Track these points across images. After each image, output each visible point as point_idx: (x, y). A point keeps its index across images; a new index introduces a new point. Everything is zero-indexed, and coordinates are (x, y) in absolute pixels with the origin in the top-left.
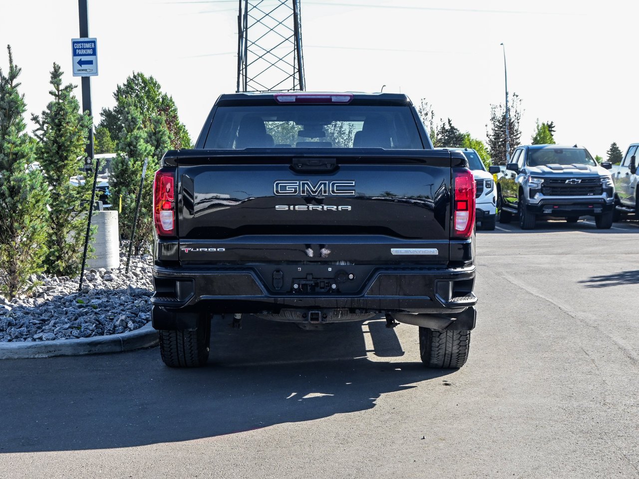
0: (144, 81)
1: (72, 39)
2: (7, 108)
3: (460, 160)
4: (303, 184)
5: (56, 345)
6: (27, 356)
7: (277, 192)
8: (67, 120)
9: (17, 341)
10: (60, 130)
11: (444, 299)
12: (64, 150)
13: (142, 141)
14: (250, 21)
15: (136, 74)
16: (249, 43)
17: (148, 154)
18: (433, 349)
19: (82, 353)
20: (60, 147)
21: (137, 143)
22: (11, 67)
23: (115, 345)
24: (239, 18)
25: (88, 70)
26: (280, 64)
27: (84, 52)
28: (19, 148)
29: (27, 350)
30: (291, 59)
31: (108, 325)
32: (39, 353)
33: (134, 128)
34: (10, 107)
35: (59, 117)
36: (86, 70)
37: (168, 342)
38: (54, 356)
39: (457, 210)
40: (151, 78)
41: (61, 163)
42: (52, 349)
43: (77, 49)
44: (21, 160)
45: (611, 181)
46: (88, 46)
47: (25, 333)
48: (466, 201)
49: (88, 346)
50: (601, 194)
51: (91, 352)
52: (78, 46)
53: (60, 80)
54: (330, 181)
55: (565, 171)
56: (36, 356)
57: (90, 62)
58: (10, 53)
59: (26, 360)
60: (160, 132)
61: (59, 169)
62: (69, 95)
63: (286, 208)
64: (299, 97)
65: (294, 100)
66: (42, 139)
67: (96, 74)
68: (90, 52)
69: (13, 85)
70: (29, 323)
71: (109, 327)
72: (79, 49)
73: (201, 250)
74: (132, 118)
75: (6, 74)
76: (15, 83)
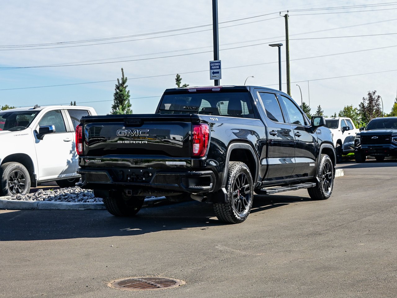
1: (210, 61)
4: (128, 131)
7: (118, 134)
19: (98, 209)
22: (123, 79)
25: (217, 77)
27: (215, 67)
29: (76, 206)
32: (80, 207)
34: (120, 97)
36: (216, 76)
38: (86, 210)
39: (194, 143)
42: (86, 206)
43: (212, 66)
46: (217, 64)
49: (101, 206)
51: (103, 209)
52: (213, 65)
56: (80, 209)
57: (218, 73)
63: (122, 142)
64: (198, 89)
65: (196, 91)
67: (221, 78)
68: (218, 67)
72: (213, 66)
73: (92, 161)
75: (121, 82)
76: (124, 86)
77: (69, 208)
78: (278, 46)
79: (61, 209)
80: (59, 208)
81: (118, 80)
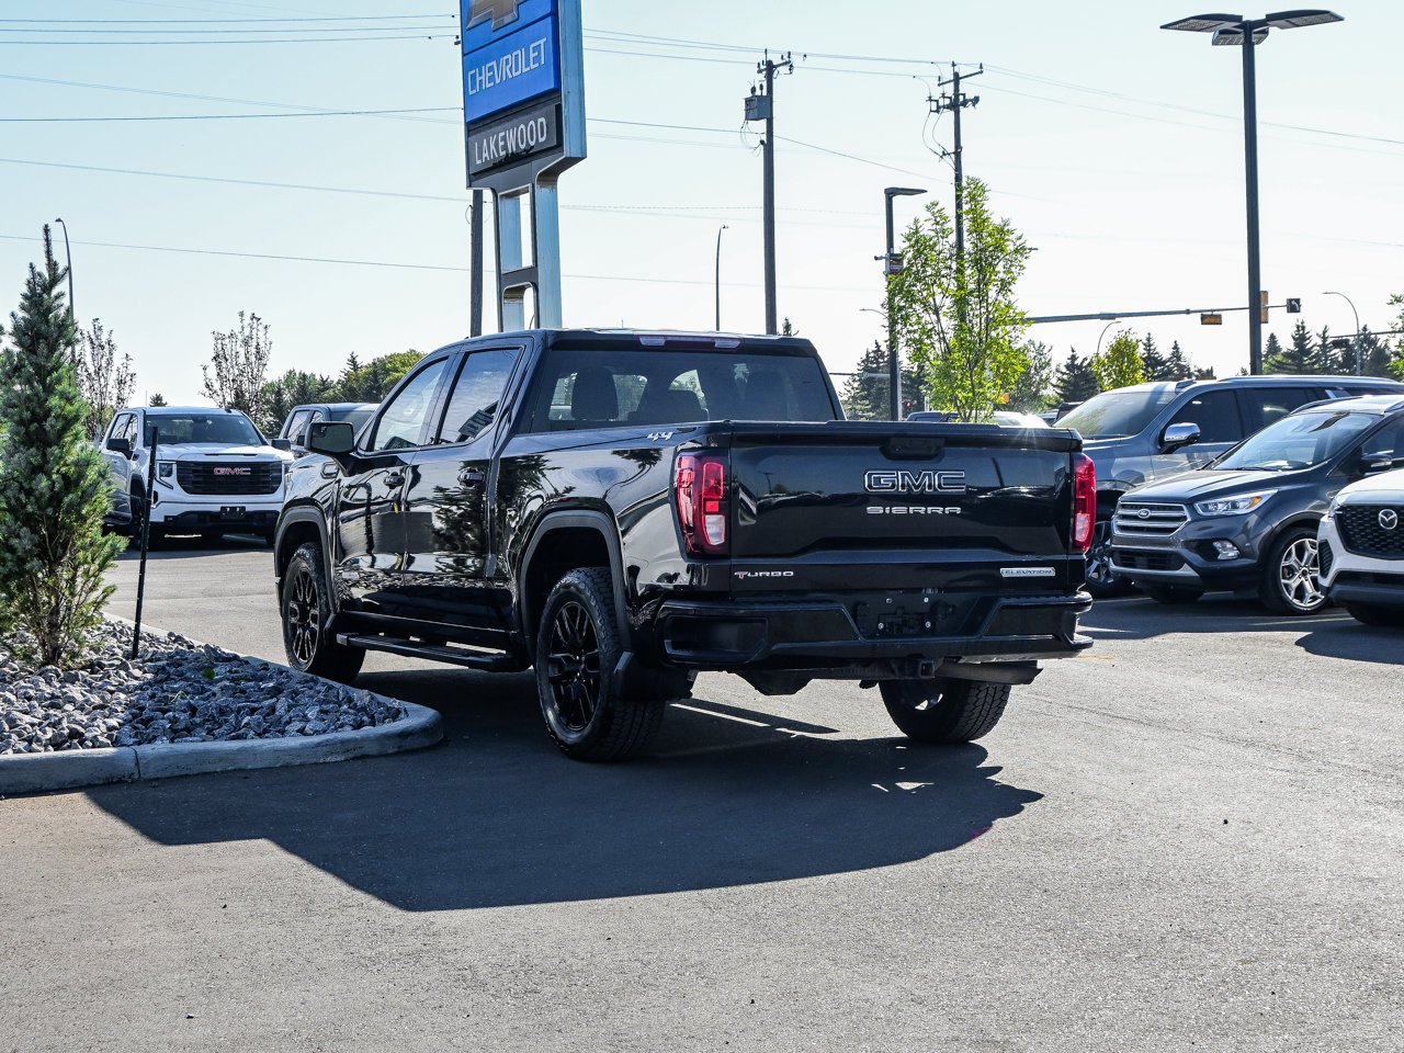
4: (903, 475)
5: (356, 741)
6: (315, 760)
7: (870, 486)
19: (390, 751)
29: (314, 750)
32: (331, 754)
38: (355, 759)
42: (351, 746)
49: (398, 739)
54: (935, 471)
56: (328, 760)
58: (47, 240)
59: (310, 769)
63: (880, 510)
64: (669, 339)
65: (663, 343)
73: (761, 574)
77: (287, 759)
79: (250, 767)
80: (242, 765)
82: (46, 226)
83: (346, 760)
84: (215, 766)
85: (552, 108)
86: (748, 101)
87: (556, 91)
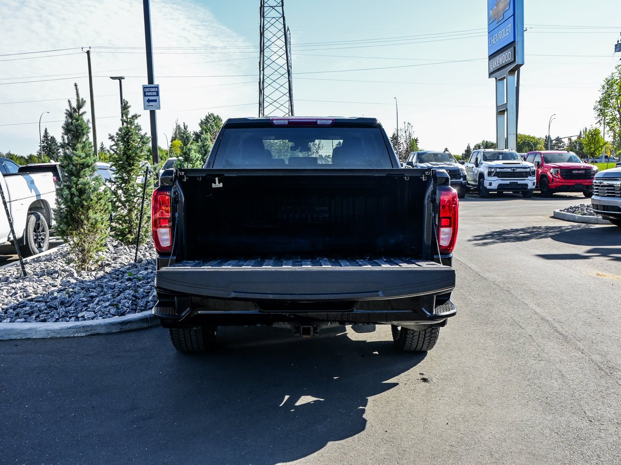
0: (214, 118)
1: (143, 85)
2: (74, 130)
3: (445, 179)
5: (92, 326)
6: (68, 336)
8: (133, 139)
9: (62, 321)
10: (128, 146)
11: (429, 312)
12: (131, 160)
13: (193, 151)
14: (266, 85)
15: (210, 114)
16: (265, 97)
17: (197, 159)
18: (407, 339)
19: (114, 331)
20: (128, 157)
21: (189, 153)
22: (78, 100)
23: (143, 322)
24: (260, 83)
25: (154, 106)
26: (282, 108)
27: (150, 94)
28: (84, 160)
29: (67, 330)
30: (287, 104)
31: (141, 302)
32: (77, 332)
33: (188, 143)
34: (77, 130)
35: (127, 137)
36: (152, 106)
37: (177, 335)
38: (90, 335)
39: (442, 227)
40: (218, 116)
41: (129, 168)
42: (89, 329)
44: (86, 169)
45: (465, 172)
46: (153, 90)
47: (72, 312)
48: (450, 218)
49: (120, 325)
50: (460, 179)
51: (122, 330)
52: (147, 90)
53: (128, 111)
55: (440, 166)
56: (76, 335)
57: (155, 101)
58: (77, 89)
59: (66, 340)
60: (207, 145)
61: (128, 172)
62: (134, 121)
64: (290, 120)
65: (287, 123)
66: (116, 152)
67: (159, 108)
68: (155, 94)
69: (80, 113)
70: (79, 300)
71: (141, 303)
72: (147, 92)
74: (186, 137)
75: (74, 105)
76: (81, 112)
77: (53, 335)
78: (119, 79)
79: (34, 337)
80: (30, 336)
81: (69, 101)
82: (75, 84)
83: (86, 336)
84: (17, 336)
85: (513, 48)
86: (616, 45)
87: (514, 42)
